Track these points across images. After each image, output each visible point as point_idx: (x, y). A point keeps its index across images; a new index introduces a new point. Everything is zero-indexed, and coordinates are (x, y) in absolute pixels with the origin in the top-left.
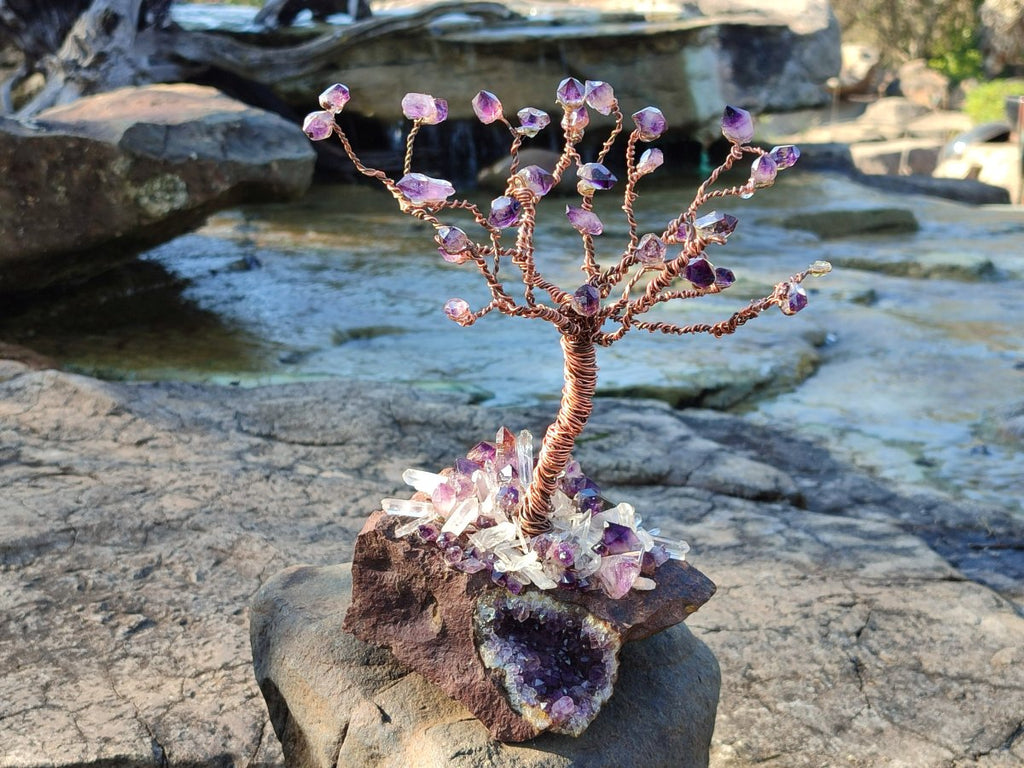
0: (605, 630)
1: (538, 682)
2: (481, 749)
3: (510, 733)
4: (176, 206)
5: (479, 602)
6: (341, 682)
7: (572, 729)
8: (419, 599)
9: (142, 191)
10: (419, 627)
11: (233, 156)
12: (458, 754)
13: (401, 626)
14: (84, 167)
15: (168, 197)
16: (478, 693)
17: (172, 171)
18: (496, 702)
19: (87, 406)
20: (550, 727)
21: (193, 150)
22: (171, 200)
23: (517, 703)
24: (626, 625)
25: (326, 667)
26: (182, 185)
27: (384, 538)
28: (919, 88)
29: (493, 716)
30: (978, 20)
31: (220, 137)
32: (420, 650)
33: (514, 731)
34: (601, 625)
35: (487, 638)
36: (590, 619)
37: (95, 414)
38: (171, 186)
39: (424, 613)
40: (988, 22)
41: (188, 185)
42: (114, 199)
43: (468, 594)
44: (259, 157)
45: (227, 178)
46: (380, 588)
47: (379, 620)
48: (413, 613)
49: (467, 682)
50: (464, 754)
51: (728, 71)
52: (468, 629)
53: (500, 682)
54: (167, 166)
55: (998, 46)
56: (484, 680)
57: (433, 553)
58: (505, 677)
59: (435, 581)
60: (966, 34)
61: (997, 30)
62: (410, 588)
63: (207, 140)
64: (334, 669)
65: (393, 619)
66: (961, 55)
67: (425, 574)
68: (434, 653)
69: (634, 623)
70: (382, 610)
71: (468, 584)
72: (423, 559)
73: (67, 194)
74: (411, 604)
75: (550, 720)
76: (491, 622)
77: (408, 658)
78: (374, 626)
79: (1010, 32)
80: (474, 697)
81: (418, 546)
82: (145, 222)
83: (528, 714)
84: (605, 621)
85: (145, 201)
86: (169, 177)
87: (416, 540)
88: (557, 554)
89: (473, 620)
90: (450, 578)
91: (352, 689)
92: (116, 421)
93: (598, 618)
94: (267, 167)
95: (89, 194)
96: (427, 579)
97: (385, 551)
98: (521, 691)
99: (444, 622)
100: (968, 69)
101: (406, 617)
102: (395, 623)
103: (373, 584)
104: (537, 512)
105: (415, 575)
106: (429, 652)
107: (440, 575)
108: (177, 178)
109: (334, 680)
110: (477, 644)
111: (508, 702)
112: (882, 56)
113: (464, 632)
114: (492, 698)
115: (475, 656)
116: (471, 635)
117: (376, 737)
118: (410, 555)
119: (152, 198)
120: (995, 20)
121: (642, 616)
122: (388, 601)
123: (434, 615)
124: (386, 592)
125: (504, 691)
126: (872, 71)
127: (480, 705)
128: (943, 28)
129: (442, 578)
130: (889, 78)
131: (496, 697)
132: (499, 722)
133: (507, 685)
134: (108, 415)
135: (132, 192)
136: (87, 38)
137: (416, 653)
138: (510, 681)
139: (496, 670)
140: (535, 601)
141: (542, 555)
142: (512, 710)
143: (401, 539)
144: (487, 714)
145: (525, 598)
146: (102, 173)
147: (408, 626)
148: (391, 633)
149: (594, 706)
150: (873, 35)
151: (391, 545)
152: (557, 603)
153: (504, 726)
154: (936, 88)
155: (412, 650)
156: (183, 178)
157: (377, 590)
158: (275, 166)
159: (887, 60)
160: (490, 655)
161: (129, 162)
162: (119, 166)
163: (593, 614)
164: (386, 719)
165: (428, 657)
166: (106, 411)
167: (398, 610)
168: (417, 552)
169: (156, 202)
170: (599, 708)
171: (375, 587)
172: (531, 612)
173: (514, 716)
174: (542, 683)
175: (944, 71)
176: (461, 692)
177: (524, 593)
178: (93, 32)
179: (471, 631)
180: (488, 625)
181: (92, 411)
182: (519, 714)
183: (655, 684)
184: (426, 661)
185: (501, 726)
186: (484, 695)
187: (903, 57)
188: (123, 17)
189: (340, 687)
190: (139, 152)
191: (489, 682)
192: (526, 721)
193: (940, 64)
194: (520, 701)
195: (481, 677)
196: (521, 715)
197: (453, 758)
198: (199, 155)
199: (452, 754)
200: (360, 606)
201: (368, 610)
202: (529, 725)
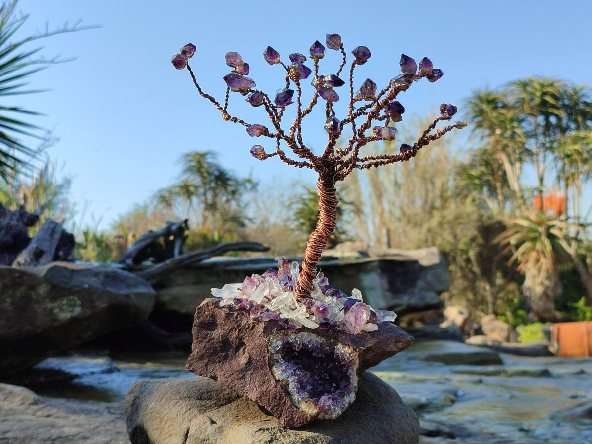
0: (349, 351)
1: (309, 387)
2: (274, 428)
3: (293, 422)
4: (75, 314)
5: (272, 338)
6: (184, 407)
7: (331, 414)
8: (234, 345)
9: (55, 305)
10: (233, 362)
11: (110, 289)
12: (260, 430)
13: (223, 363)
14: (23, 288)
15: (70, 309)
16: (272, 395)
17: (73, 294)
18: (283, 400)
19: (18, 400)
20: (318, 414)
21: (86, 283)
22: (71, 312)
23: (296, 400)
24: (361, 348)
25: (175, 401)
26: (79, 303)
27: (213, 307)
28: (492, 330)
29: (282, 411)
30: (521, 293)
31: (102, 278)
32: (235, 375)
33: (295, 420)
34: (346, 349)
35: (277, 361)
36: (340, 346)
37: (22, 404)
38: (72, 303)
39: (237, 354)
40: (527, 294)
41: (82, 303)
42: (38, 308)
43: (264, 334)
44: (124, 291)
45: (105, 300)
46: (210, 340)
47: (209, 361)
48: (230, 355)
49: (265, 390)
50: (264, 430)
51: (386, 285)
52: (265, 357)
53: (285, 387)
54: (71, 291)
55: (535, 307)
56: (276, 387)
57: (243, 314)
58: (288, 385)
59: (244, 331)
60: (516, 301)
61: (533, 299)
62: (228, 339)
63: (94, 279)
64: (180, 401)
65: (218, 360)
66: (514, 313)
67: (238, 326)
68: (244, 376)
69: (366, 347)
70: (211, 355)
71: (265, 327)
72: (237, 317)
73: (12, 304)
74: (229, 349)
75: (318, 408)
76: (279, 350)
77: (227, 381)
78: (206, 365)
79: (540, 299)
80: (269, 398)
81: (233, 311)
82: (56, 324)
83: (304, 407)
84: (349, 346)
85: (56, 311)
86: (71, 297)
87: (232, 308)
88: (318, 308)
89: (268, 350)
90: (254, 326)
91: (192, 410)
92: (35, 407)
93: (345, 345)
94: (127, 296)
95: (24, 305)
96: (239, 330)
97: (213, 316)
98: (299, 393)
99: (249, 356)
100: (519, 320)
101: (226, 358)
102: (219, 362)
103: (205, 338)
104: (305, 288)
105: (232, 329)
106: (241, 376)
107: (247, 326)
108: (76, 299)
109: (180, 407)
110: (271, 366)
111: (291, 400)
112: (470, 314)
113: (262, 359)
114: (281, 399)
115: (270, 374)
116: (267, 360)
117: (207, 433)
118: (228, 316)
119: (61, 310)
120: (531, 293)
121: (371, 343)
122: (215, 349)
123: (244, 354)
124: (213, 343)
125: (288, 394)
126: (466, 321)
127: (273, 404)
128: (502, 299)
129: (249, 327)
130: (475, 326)
131: (283, 397)
132: (286, 414)
133: (290, 389)
134: (30, 404)
135: (49, 305)
136: (24, 263)
137: (232, 377)
138: (292, 387)
139: (283, 381)
140: (306, 337)
141: (309, 308)
142: (294, 405)
143: (223, 307)
144: (277, 409)
145: (299, 335)
146: (33, 293)
147: (228, 363)
148: (217, 368)
149: (344, 402)
150: (464, 303)
151: (217, 311)
152: (319, 337)
153: (288, 416)
154: (502, 330)
155: (230, 376)
156: (79, 299)
157: (208, 342)
158: (133, 296)
159: (472, 317)
160: (279, 373)
161: (49, 287)
162: (43, 289)
163: (341, 342)
164: (213, 422)
165: (240, 379)
166: (29, 402)
167: (221, 354)
168: (233, 313)
169: (63, 312)
170: (347, 404)
171: (207, 340)
172: (303, 344)
173: (295, 409)
174: (312, 387)
175: (506, 321)
176: (261, 397)
177: (299, 332)
178: (28, 260)
179: (267, 357)
180: (277, 352)
181: (20, 402)
182: (298, 408)
183: (380, 410)
184: (239, 381)
185: (287, 417)
186: (276, 397)
187: (482, 314)
188: (46, 251)
189: (184, 410)
190: (55, 282)
191: (279, 388)
192: (303, 411)
193: (503, 318)
194: (298, 399)
195: (273, 385)
196: (299, 409)
197: (257, 431)
198: (89, 285)
199: (257, 429)
200: (198, 353)
201: (203, 355)
202: (304, 413)
